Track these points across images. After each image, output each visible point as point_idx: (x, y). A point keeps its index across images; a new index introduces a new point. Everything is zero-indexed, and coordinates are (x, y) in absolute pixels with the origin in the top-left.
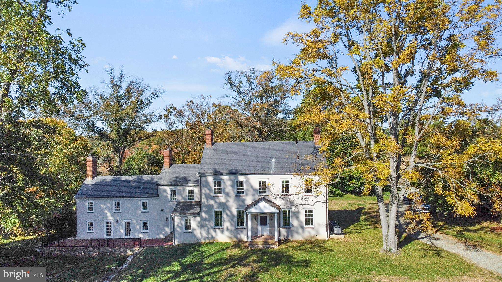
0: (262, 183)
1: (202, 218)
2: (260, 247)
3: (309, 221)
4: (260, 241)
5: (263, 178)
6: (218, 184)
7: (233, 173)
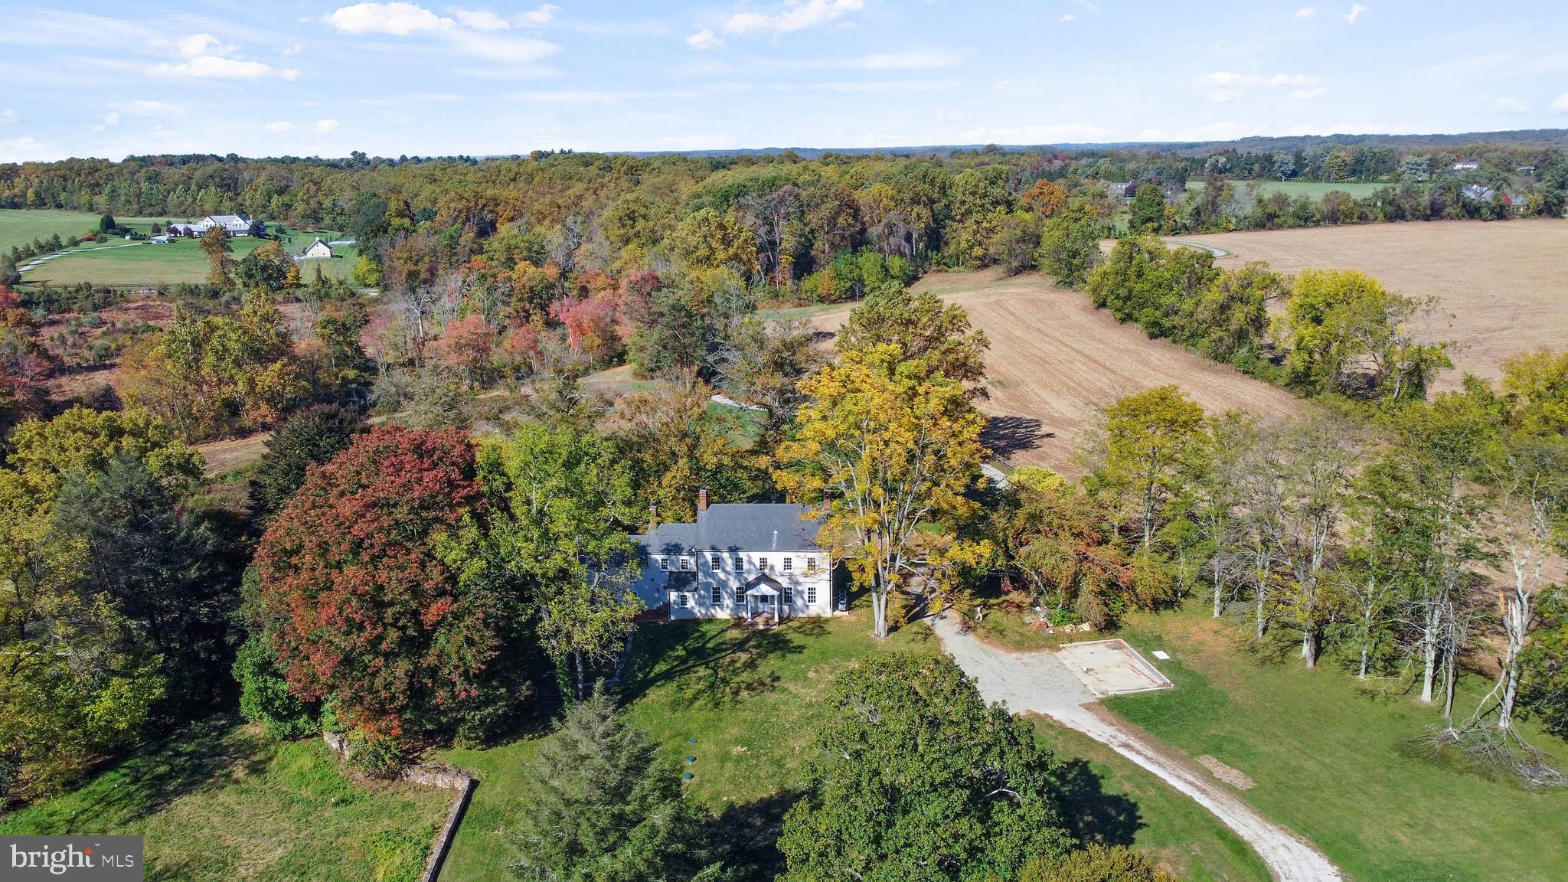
0: (763, 561)
1: (700, 595)
2: (761, 627)
3: (812, 599)
4: (760, 620)
5: (763, 555)
6: (716, 560)
7: (733, 550)
